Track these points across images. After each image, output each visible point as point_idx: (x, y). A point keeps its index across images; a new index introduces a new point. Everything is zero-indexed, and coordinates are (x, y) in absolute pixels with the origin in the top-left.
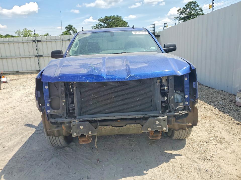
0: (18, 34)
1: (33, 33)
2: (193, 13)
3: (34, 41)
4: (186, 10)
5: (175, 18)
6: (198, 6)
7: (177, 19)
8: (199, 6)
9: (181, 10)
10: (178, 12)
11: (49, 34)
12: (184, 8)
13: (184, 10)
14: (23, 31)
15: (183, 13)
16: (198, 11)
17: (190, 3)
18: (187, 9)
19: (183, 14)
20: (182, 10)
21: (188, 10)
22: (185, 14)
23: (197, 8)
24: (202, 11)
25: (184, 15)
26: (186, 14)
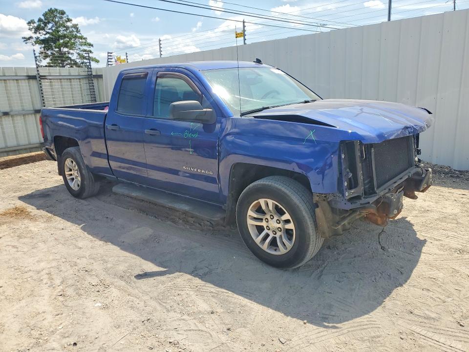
2: (62, 32)
4: (46, 24)
5: (24, 38)
6: (69, 20)
7: (28, 41)
8: (71, 20)
9: (34, 23)
10: (28, 27)
12: (40, 20)
13: (42, 25)
15: (42, 29)
16: (71, 29)
17: (51, 11)
18: (49, 23)
19: (41, 31)
20: (38, 23)
21: (50, 26)
22: (45, 33)
23: (69, 24)
24: (78, 31)
25: (45, 35)
26: (48, 33)
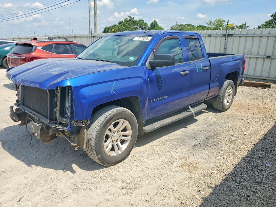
0: (209, 25)
1: (226, 23)
3: (225, 35)
11: (246, 24)
14: (215, 21)
